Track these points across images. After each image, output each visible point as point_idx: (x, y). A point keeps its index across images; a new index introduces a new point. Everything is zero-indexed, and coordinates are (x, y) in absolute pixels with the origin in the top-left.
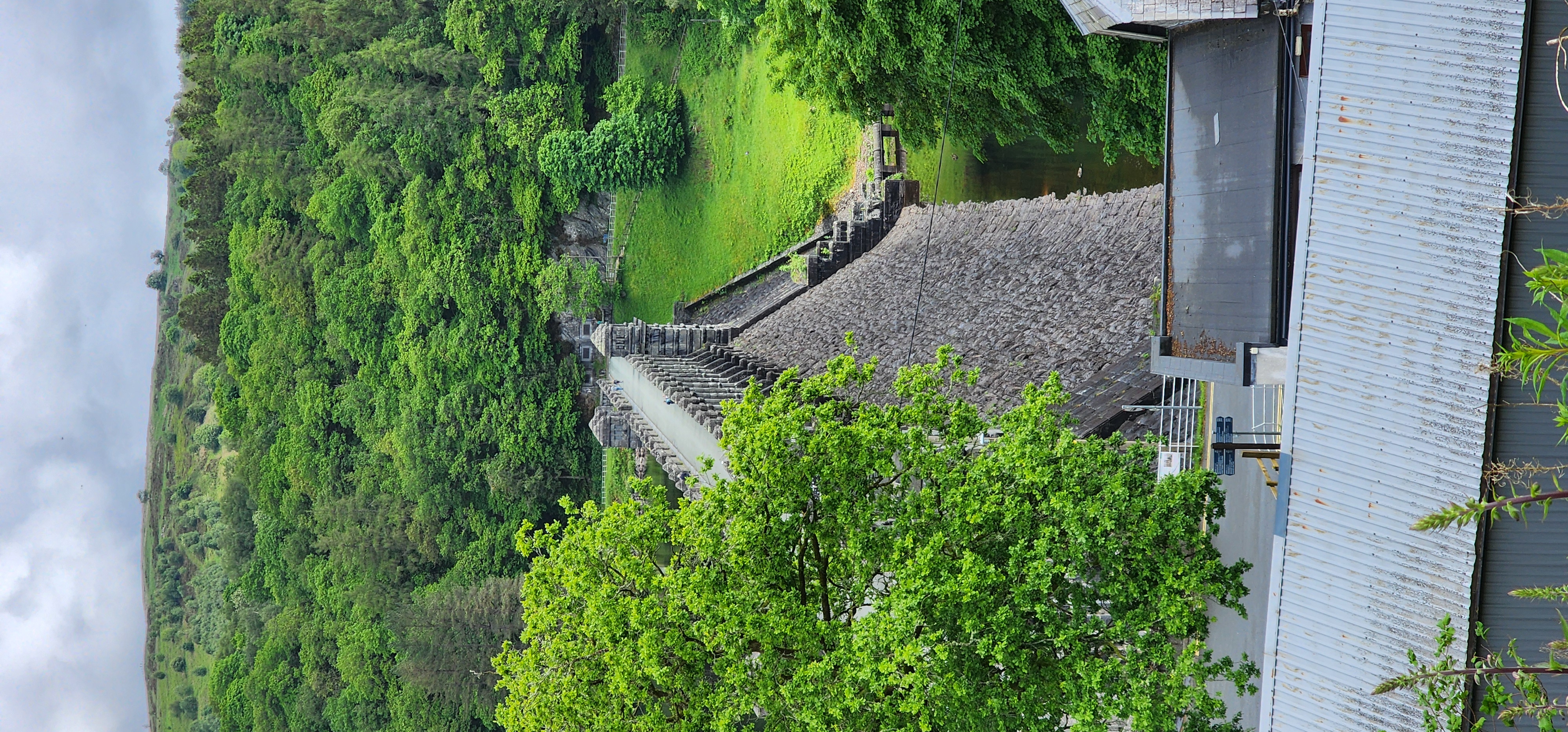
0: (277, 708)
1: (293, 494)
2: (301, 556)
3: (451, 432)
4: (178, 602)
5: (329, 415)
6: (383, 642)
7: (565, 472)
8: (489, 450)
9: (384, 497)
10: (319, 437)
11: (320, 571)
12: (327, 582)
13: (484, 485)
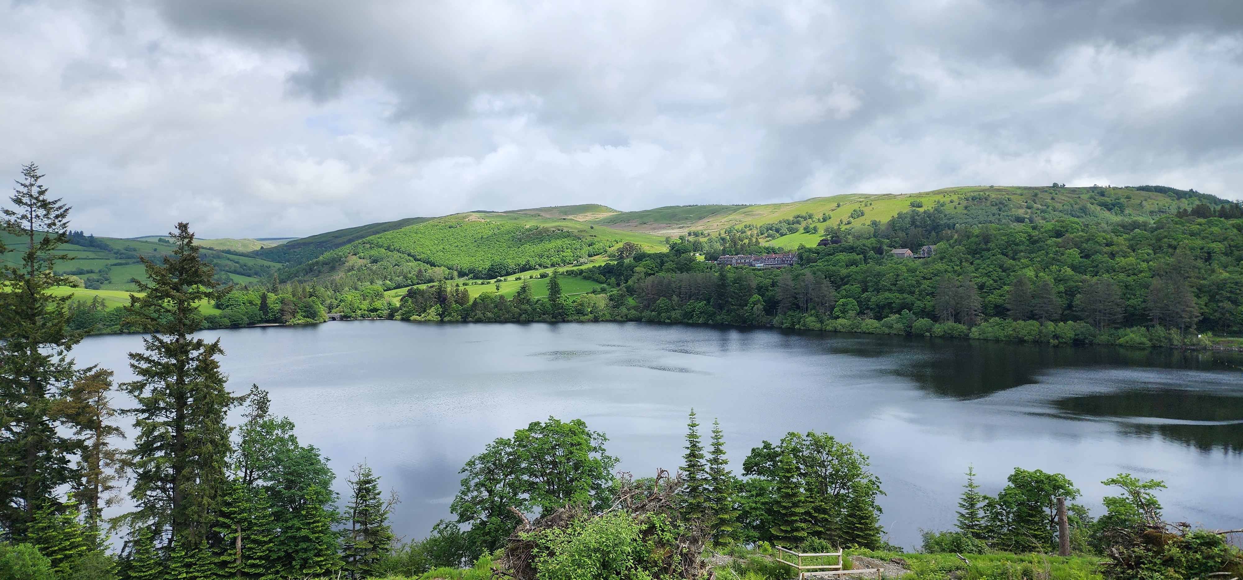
0: (1088, 240)
1: (1174, 243)
2: (1150, 245)
3: (1238, 291)
4: (972, 199)
5: (1214, 253)
6: (1141, 272)
7: (1229, 326)
8: (1235, 302)
9: (1197, 270)
10: (1205, 250)
11: (1151, 252)
12: (1148, 254)
13: (1219, 301)
